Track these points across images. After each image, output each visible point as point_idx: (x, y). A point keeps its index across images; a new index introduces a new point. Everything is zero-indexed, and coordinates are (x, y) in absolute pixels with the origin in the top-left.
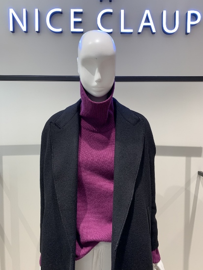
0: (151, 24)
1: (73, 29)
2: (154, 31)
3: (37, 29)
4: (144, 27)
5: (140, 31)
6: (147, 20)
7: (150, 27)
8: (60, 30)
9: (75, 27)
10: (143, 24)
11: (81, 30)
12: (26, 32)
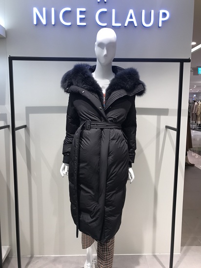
0: (134, 20)
1: (79, 23)
2: (136, 25)
3: (53, 23)
4: (129, 22)
5: (126, 25)
6: (131, 17)
7: (133, 22)
8: (69, 24)
9: (80, 22)
10: (128, 20)
11: (85, 24)
12: (46, 25)
